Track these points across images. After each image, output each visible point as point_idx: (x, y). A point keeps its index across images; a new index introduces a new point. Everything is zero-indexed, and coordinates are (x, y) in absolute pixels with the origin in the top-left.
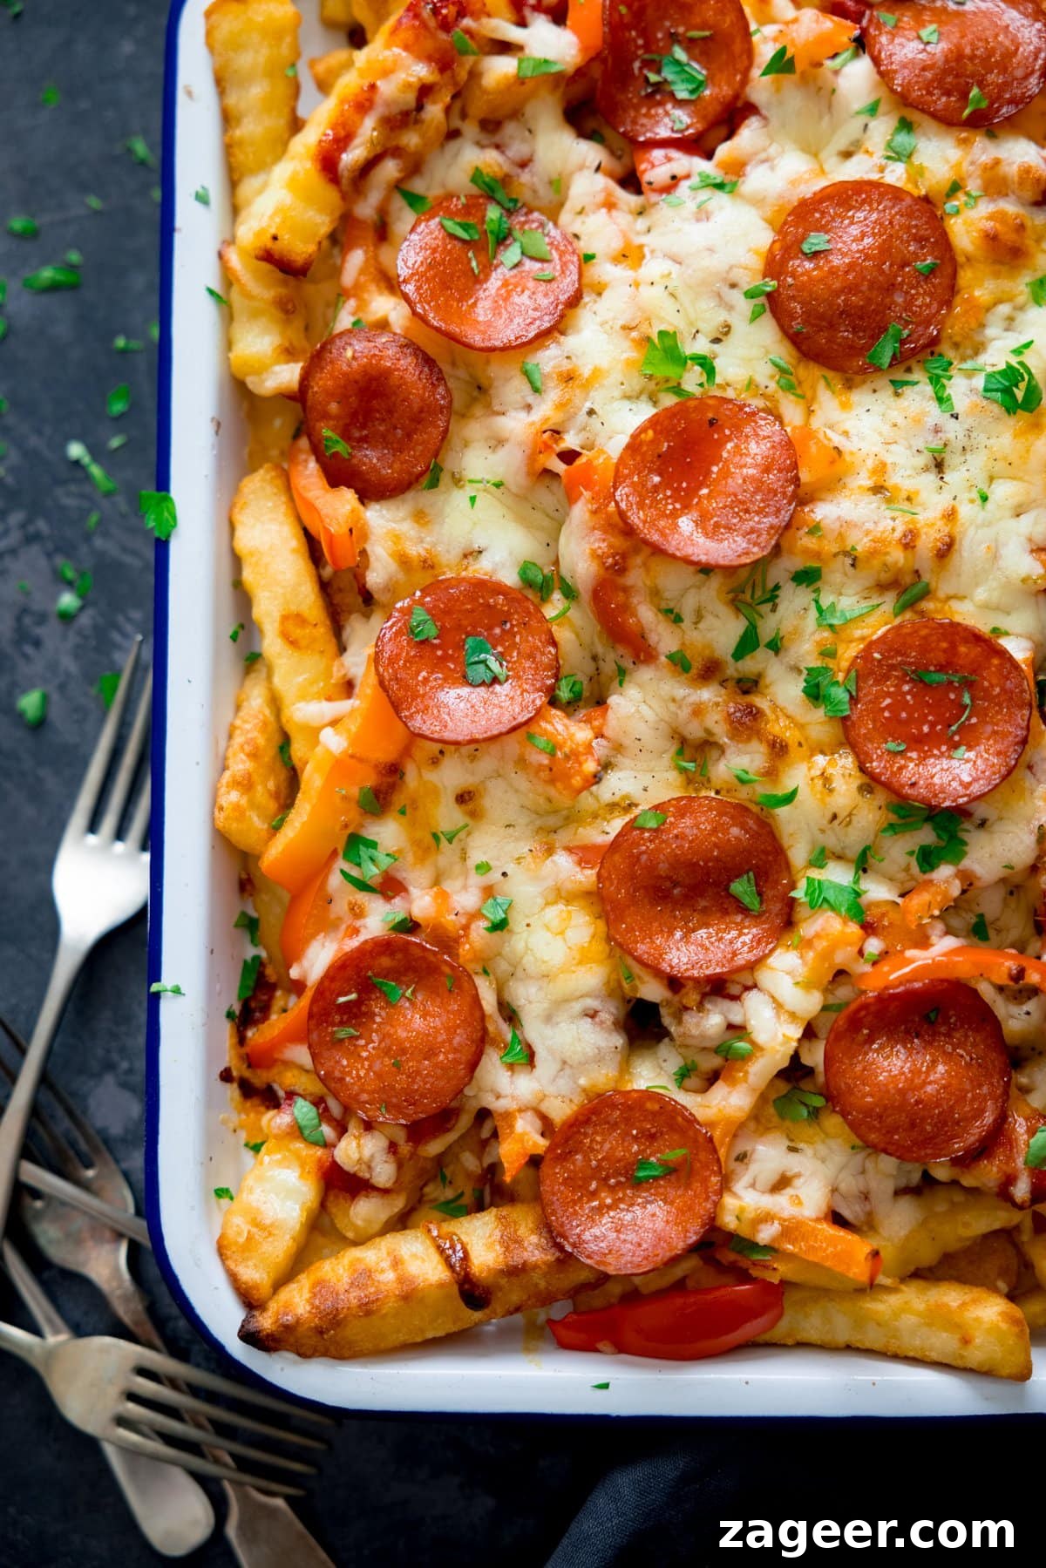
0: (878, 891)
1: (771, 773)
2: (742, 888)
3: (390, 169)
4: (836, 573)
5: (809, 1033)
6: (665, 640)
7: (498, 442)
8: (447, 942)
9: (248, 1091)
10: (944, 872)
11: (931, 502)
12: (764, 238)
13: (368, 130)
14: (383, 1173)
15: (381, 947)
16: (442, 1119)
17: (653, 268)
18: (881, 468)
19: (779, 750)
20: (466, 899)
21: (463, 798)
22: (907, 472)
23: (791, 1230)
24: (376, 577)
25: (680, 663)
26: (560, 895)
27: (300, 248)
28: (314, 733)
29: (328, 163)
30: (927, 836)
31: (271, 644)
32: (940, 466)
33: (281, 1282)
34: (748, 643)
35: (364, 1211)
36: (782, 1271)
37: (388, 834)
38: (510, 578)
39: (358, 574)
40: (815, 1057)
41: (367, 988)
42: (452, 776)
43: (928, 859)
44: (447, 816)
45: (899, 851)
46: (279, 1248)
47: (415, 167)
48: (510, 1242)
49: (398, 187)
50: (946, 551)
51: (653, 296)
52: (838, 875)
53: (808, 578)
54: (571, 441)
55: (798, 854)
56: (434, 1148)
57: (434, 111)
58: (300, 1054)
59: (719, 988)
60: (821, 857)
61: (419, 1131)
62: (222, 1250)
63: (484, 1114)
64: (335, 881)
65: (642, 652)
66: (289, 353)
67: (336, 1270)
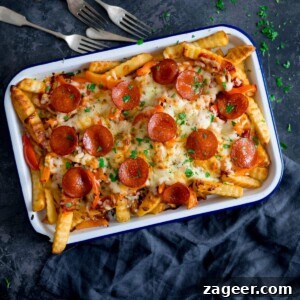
0: (104, 170)
1: (119, 148)
2: (100, 148)
3: (203, 65)
4: (153, 152)
5: (80, 164)
6: (137, 127)
7: (163, 93)
8: (81, 104)
9: (53, 78)
10: (110, 180)
11: (168, 164)
12: (205, 127)
13: (208, 60)
14: (43, 102)
15: (78, 93)
16: (53, 109)
17: (197, 111)
18: (171, 154)
19: (123, 149)
20: (89, 105)
21: (105, 101)
22: (172, 159)
23: (48, 168)
24: (137, 78)
25: (133, 130)
26: (92, 120)
27: (187, 54)
28: (110, 74)
29: (201, 55)
30: (114, 175)
31: (123, 65)
32: (174, 164)
33: (22, 90)
34: (139, 140)
35: (36, 101)
36: (41, 168)
37: (97, 90)
38: (142, 99)
39: (137, 76)
40: (76, 166)
41: (72, 93)
42: (108, 98)
43: (111, 176)
44: (102, 99)
45: (111, 171)
46: (28, 88)
47: (205, 69)
48: (36, 124)
49: (201, 68)
50: (160, 168)
51: (192, 112)
52: (105, 163)
53: (151, 147)
54: (165, 104)
55: (108, 156)
56: (49, 109)
57: (214, 70)
58: (59, 84)
59: (83, 148)
60: (108, 159)
61: (50, 106)
62: (25, 79)
63: (56, 116)
64: (87, 83)
65: (134, 123)
66: (170, 56)
67: (26, 98)
